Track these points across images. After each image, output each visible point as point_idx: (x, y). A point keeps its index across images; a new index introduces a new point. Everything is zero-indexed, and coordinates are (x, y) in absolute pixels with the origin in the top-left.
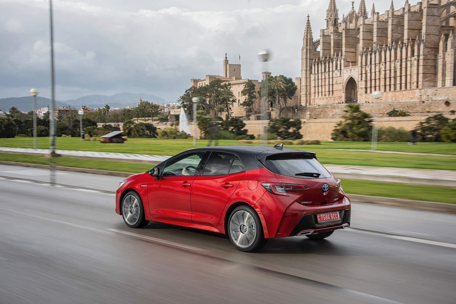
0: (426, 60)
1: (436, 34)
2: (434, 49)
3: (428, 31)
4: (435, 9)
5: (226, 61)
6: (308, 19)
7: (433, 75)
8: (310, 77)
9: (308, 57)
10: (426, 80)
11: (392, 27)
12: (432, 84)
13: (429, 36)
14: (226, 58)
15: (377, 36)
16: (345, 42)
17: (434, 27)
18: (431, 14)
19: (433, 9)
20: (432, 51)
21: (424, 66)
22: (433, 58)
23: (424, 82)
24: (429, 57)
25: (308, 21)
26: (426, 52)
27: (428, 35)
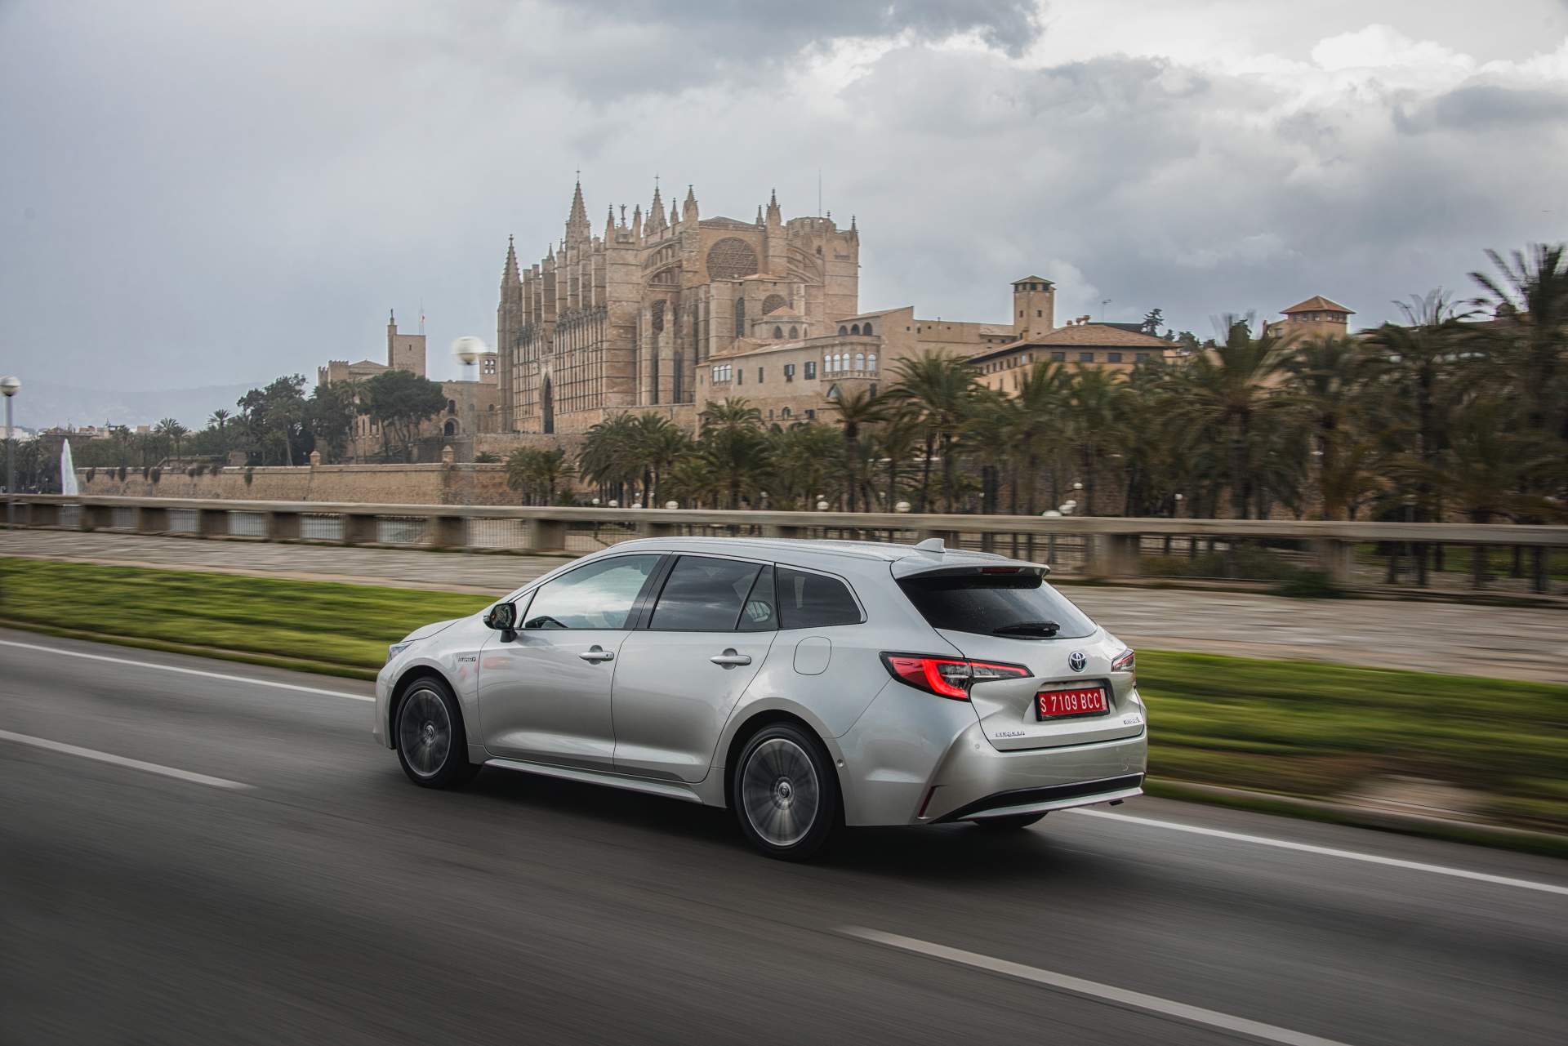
0: (613, 352)
1: (635, 300)
2: (630, 329)
3: (617, 295)
4: (630, 252)
5: (392, 327)
6: (511, 244)
7: (630, 381)
8: (511, 372)
9: (508, 327)
10: (615, 389)
11: (583, 280)
12: (629, 398)
13: (618, 304)
14: (392, 319)
15: (571, 295)
16: (545, 302)
17: (630, 286)
18: (621, 262)
19: (623, 252)
20: (627, 334)
21: (608, 363)
22: (630, 346)
23: (609, 395)
24: (620, 344)
25: (511, 248)
26: (613, 335)
27: (614, 301)
